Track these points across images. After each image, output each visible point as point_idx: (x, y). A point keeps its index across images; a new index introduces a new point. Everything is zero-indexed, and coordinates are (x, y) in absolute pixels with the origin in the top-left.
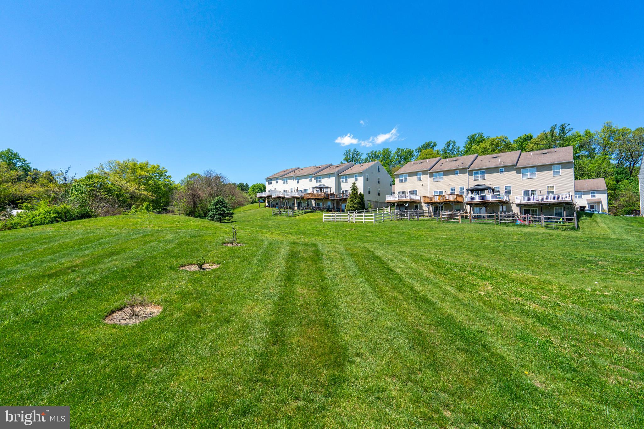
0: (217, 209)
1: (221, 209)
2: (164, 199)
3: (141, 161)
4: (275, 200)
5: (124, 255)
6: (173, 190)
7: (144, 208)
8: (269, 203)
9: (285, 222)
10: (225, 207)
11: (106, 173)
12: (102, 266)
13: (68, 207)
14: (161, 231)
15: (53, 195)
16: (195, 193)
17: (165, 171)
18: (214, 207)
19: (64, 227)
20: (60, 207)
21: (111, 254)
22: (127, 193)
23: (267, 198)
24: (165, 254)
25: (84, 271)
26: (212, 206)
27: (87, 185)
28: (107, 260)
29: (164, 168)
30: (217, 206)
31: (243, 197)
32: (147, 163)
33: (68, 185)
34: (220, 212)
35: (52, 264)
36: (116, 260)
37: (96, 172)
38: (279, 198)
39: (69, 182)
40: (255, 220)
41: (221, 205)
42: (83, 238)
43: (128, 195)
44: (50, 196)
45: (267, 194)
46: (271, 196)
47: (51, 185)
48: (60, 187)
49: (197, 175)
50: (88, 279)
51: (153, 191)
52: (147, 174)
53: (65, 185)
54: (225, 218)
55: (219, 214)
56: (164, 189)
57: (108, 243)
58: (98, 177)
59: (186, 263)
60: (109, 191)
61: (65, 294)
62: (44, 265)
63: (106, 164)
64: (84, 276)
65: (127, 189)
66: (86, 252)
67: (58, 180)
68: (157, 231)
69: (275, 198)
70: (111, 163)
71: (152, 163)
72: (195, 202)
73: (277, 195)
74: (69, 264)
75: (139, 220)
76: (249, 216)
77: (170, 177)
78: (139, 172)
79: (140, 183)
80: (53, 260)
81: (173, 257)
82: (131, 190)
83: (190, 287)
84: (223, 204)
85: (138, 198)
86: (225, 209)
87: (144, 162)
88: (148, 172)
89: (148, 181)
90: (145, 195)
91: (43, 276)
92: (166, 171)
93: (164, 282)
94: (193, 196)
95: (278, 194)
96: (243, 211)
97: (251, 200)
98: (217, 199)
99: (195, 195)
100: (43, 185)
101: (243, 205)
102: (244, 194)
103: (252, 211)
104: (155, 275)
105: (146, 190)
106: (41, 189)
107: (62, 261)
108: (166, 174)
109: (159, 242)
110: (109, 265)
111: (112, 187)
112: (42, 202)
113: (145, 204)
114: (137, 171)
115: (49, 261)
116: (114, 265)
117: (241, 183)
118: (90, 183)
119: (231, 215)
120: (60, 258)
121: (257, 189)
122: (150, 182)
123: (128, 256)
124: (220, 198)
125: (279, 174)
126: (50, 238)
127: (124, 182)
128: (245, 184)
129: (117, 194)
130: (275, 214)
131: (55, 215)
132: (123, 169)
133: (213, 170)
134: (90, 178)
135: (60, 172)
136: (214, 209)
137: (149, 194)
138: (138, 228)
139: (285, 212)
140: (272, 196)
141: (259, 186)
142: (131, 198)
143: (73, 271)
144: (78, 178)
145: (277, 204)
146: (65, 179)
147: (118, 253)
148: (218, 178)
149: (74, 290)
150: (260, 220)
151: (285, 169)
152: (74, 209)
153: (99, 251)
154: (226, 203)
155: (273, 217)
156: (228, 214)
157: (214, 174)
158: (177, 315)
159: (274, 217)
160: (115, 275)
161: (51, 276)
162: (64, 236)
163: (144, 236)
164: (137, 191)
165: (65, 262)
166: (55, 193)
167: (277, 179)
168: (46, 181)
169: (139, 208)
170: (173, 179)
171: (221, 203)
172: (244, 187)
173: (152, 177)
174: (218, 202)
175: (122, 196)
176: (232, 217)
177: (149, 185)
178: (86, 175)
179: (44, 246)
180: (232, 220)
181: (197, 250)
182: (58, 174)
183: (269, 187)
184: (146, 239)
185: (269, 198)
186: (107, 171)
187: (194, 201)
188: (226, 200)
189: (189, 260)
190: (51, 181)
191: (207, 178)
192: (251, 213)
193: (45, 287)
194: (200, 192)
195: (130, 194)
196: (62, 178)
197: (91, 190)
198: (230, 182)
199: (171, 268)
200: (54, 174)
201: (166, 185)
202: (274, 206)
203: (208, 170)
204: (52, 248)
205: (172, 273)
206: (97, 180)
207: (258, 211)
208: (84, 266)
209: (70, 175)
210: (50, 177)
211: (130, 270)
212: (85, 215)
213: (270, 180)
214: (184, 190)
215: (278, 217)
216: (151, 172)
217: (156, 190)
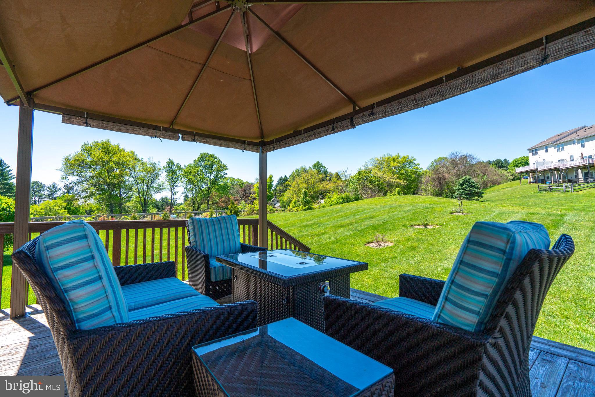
0: (463, 189)
1: (468, 189)
2: (413, 185)
3: (393, 154)
4: (544, 174)
5: (377, 219)
6: (421, 175)
7: (396, 193)
8: (535, 178)
9: (556, 198)
10: (472, 186)
11: (369, 169)
12: (365, 223)
13: (348, 194)
14: (403, 205)
15: (340, 188)
16: (440, 176)
17: (413, 160)
18: (460, 187)
19: (346, 205)
20: (344, 195)
21: (370, 218)
22: (385, 182)
23: (532, 172)
24: (402, 218)
25: (356, 225)
26: (458, 186)
27: (359, 179)
28: (367, 220)
29: (413, 157)
30: (464, 186)
31: (499, 175)
32: (399, 156)
33: (348, 180)
34: (466, 192)
35: (342, 222)
36: (372, 221)
37: (363, 169)
38: (551, 170)
39: (348, 178)
40: (512, 198)
41: (467, 185)
42: (356, 210)
43: (385, 184)
44: (338, 189)
45: (531, 167)
46: (537, 170)
47: (339, 181)
48: (343, 182)
49: (443, 159)
50: (358, 228)
51: (405, 179)
52: (399, 164)
53: (346, 180)
54: (474, 198)
55: (465, 194)
56: (413, 176)
57: (369, 212)
58: (364, 172)
59: (415, 224)
60: (372, 182)
61: (348, 233)
62: (339, 222)
63: (369, 161)
64: (356, 227)
65: (384, 180)
66: (357, 217)
67: (342, 177)
68: (400, 206)
69: (543, 171)
70: (372, 160)
71: (402, 155)
72: (441, 185)
73: (547, 167)
74: (349, 222)
75: (390, 199)
76: (505, 194)
77: (418, 164)
78: (393, 164)
79: (393, 173)
80: (342, 220)
81: (407, 220)
82: (387, 179)
83: (414, 236)
84: (470, 183)
85: (393, 186)
86: (472, 189)
87: (396, 155)
88: (399, 162)
89: (400, 170)
90: (398, 183)
91: (338, 227)
92: (415, 160)
93: (398, 232)
94: (439, 179)
95: (549, 165)
96: (498, 190)
97: (511, 178)
98: (463, 179)
99: (441, 178)
100: (335, 182)
101: (498, 184)
102: (502, 172)
103: (509, 189)
104: (394, 228)
105: (398, 178)
106: (334, 185)
107: (346, 220)
108: (415, 162)
109: (400, 212)
110: (368, 223)
111: (374, 179)
112: (335, 193)
113: (397, 189)
114: (391, 163)
115: (340, 221)
116: (371, 223)
117: (497, 160)
118: (360, 177)
119: (480, 194)
120: (345, 219)
121: (521, 163)
122: (402, 171)
123: (379, 219)
124: (465, 178)
125: (550, 141)
126: (340, 210)
127: (381, 174)
128: (503, 159)
129: (377, 184)
130: (541, 191)
131: (342, 200)
132: (380, 163)
133: (459, 151)
134: (360, 173)
135: (343, 172)
136: (460, 190)
137: (401, 181)
138: (388, 204)
139: (559, 186)
140: (539, 169)
141: (523, 159)
142: (387, 186)
143: (351, 225)
144: (352, 175)
145: (548, 178)
146: (346, 176)
147: (373, 218)
148: (464, 158)
149: (351, 233)
150: (518, 198)
151: (559, 133)
152: (352, 196)
153: (364, 216)
154: (473, 182)
155: (539, 194)
156: (476, 193)
157: (460, 155)
158: (401, 247)
159: (541, 194)
160: (371, 227)
161: (341, 226)
162: (347, 209)
163: (391, 208)
164: (392, 180)
165: (347, 221)
166: (341, 186)
167: (545, 147)
168: (336, 179)
169: (393, 194)
170: (421, 166)
171: (467, 183)
172: (502, 163)
173: (403, 167)
174: (464, 182)
175: (381, 185)
176: (482, 196)
177: (401, 173)
178: (357, 172)
179: (338, 214)
180: (481, 199)
181: (426, 216)
182: (342, 174)
183: (533, 159)
184: (392, 210)
185: (534, 172)
186: (370, 166)
187: (440, 183)
188: (473, 180)
189: (419, 222)
190: (338, 179)
191: (453, 160)
192: (508, 191)
193: (340, 231)
194: (446, 175)
195: (387, 183)
196: (344, 176)
197: (361, 182)
198: (480, 160)
199: (404, 226)
200: (340, 174)
201: (415, 172)
202: (542, 181)
203: (454, 152)
204: (341, 215)
205: (404, 228)
206: (364, 174)
207: (517, 188)
208: (356, 223)
209: (348, 173)
210: (338, 176)
211: (379, 226)
212: (357, 199)
213: (534, 150)
214: (431, 175)
215: (548, 193)
216: (401, 163)
217: (407, 177)
